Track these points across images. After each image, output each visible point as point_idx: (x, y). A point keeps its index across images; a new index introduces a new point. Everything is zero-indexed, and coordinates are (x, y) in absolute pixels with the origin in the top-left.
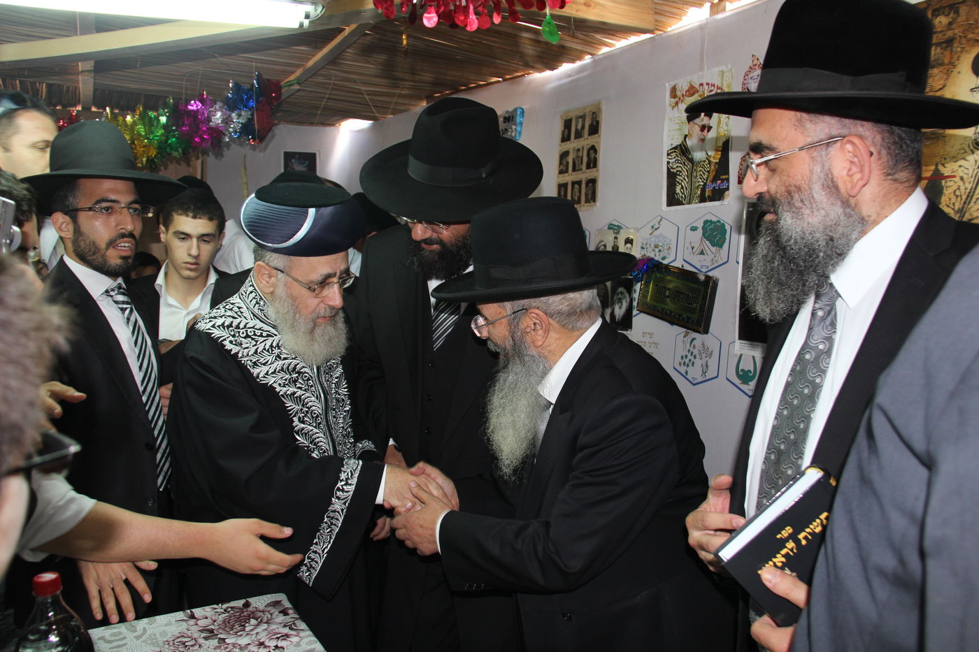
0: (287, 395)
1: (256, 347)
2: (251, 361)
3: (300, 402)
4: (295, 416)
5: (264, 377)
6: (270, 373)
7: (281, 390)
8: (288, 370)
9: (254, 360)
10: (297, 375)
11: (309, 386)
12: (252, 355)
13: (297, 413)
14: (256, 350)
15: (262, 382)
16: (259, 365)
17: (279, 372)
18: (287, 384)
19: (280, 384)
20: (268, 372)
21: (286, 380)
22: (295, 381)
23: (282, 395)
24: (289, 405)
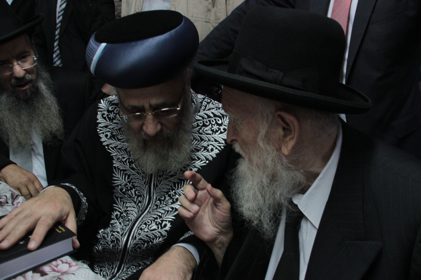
0: (118, 169)
1: (122, 126)
2: (112, 133)
5: (113, 148)
6: (118, 147)
7: (116, 164)
8: (130, 152)
9: (114, 134)
12: (116, 130)
14: (121, 128)
15: (109, 151)
16: (116, 138)
17: (123, 150)
18: (123, 162)
19: (118, 159)
20: (117, 146)
21: (124, 158)
22: (131, 163)
23: (115, 167)
24: (117, 176)
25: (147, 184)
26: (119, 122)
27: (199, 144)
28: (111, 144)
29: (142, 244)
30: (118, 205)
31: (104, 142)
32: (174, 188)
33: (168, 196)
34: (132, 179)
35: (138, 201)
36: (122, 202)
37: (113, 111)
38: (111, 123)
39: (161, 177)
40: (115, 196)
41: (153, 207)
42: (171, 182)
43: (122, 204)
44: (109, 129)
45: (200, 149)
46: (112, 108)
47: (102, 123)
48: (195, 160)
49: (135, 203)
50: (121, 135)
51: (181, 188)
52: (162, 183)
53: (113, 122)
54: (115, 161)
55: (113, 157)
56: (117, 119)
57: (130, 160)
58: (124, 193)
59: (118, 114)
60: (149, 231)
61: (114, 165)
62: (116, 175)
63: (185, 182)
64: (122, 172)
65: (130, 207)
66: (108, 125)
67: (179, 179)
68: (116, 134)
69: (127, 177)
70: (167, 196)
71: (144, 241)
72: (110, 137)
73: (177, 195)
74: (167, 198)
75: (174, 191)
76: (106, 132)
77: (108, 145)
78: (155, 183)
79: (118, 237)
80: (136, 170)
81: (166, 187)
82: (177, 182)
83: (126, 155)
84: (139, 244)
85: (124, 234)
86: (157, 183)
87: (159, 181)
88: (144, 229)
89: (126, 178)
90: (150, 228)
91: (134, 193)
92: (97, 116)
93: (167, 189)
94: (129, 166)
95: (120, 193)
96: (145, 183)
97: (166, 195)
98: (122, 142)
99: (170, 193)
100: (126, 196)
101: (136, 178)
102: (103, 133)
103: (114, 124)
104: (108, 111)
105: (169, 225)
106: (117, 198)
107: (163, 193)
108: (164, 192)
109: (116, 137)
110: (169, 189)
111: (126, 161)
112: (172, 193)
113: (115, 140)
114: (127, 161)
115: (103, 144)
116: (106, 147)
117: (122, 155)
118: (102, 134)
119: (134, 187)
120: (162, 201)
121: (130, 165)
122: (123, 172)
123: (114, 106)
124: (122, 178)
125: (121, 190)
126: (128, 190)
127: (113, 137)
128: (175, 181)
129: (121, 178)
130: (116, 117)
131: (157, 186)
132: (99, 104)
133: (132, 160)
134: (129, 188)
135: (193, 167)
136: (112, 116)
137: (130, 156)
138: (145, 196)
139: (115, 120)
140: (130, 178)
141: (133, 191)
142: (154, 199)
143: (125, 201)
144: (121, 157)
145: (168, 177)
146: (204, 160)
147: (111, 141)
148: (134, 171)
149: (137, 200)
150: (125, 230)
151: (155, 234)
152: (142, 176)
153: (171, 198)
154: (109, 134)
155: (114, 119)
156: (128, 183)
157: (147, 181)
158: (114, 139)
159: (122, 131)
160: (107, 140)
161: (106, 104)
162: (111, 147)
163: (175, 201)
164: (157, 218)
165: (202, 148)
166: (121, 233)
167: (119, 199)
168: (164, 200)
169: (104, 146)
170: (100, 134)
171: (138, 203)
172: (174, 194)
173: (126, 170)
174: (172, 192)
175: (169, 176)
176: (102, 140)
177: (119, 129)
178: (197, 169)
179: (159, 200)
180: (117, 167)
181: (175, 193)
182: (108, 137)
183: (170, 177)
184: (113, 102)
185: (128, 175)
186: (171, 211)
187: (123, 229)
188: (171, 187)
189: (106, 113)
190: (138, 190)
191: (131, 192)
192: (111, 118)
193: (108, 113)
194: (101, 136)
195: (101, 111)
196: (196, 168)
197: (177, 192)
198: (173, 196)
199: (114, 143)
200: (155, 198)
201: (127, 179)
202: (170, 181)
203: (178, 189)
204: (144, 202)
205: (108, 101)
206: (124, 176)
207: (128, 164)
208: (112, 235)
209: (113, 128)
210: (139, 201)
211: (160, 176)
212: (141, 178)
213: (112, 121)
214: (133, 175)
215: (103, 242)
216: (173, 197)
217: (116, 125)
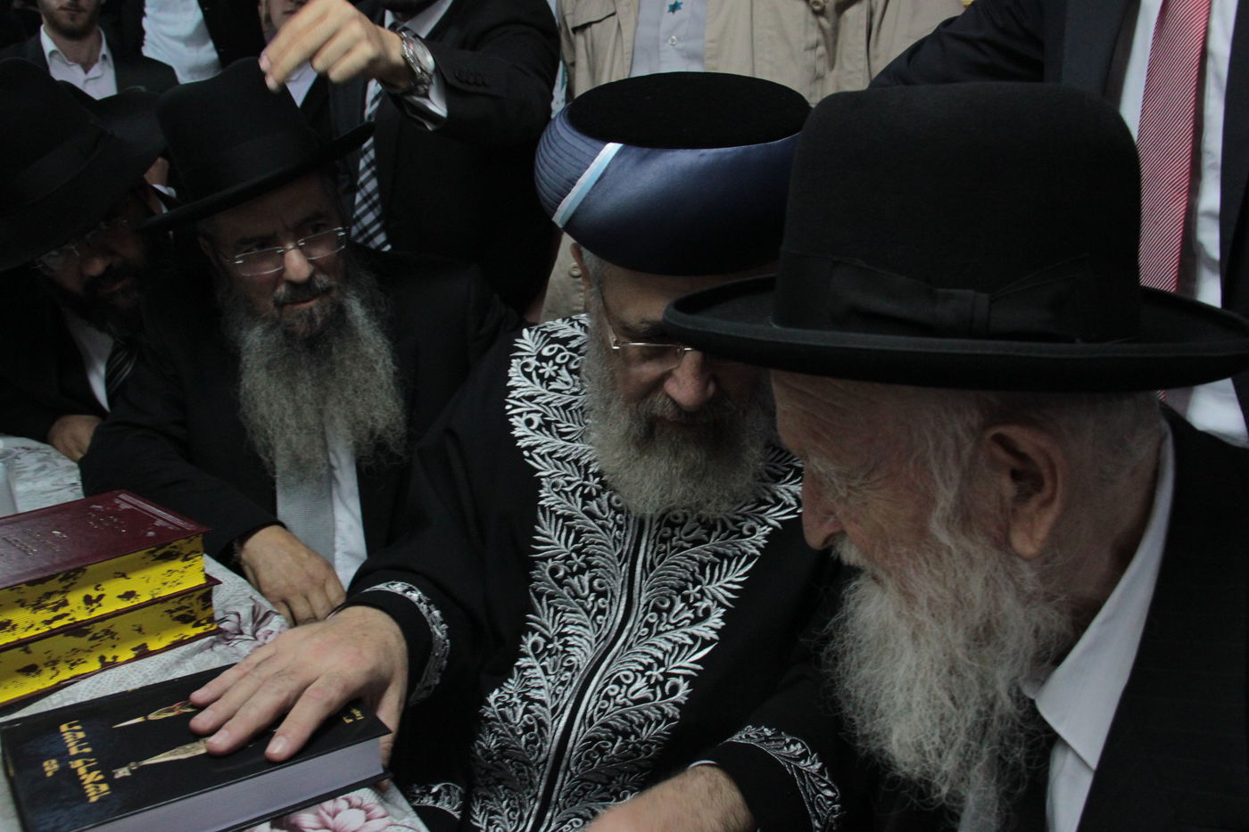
0: (551, 512)
1: (575, 398)
2: (545, 415)
3: (575, 541)
4: (545, 559)
5: (542, 457)
6: (558, 455)
7: (548, 498)
8: (587, 466)
10: (600, 487)
11: (615, 523)
12: (556, 408)
13: (553, 557)
14: (569, 405)
15: (531, 462)
16: (554, 430)
17: (569, 463)
18: (566, 493)
19: (555, 485)
21: (569, 483)
22: (587, 498)
24: (545, 532)
25: (625, 561)
26: (566, 387)
27: (780, 461)
28: (538, 445)
29: (609, 739)
30: (540, 617)
31: (521, 438)
32: (701, 577)
33: (682, 601)
34: (585, 546)
35: (595, 610)
36: (552, 610)
37: (553, 357)
38: (544, 391)
39: (666, 543)
40: (534, 590)
41: (639, 629)
42: (694, 559)
43: (551, 615)
44: (538, 404)
45: (782, 474)
46: (551, 350)
47: (519, 387)
48: (766, 503)
49: (588, 613)
50: (569, 422)
51: (718, 580)
52: (666, 560)
53: (550, 388)
54: (546, 492)
55: (542, 482)
56: (562, 381)
57: (586, 491)
58: (560, 583)
59: (564, 367)
60: (629, 703)
61: (541, 503)
62: (543, 528)
63: (734, 563)
64: (561, 521)
65: (572, 624)
66: (536, 394)
67: (716, 554)
68: (554, 419)
69: (572, 536)
70: (678, 599)
71: (616, 731)
72: (539, 428)
73: (707, 600)
74: (679, 606)
75: (699, 587)
76: (528, 412)
77: (530, 449)
78: (649, 558)
79: (543, 718)
80: (600, 519)
81: (677, 574)
82: (709, 561)
83: (575, 475)
84: (601, 739)
85: (559, 711)
86: (652, 560)
87: (658, 553)
88: (615, 697)
89: (571, 541)
90: (633, 694)
91: (586, 584)
92: (509, 371)
93: (681, 579)
94: (582, 507)
95: (548, 582)
96: (620, 556)
97: (674, 597)
98: (569, 441)
99: (686, 592)
100: (565, 592)
101: (598, 541)
102: (520, 415)
103: (552, 393)
104: (540, 358)
105: (684, 688)
106: (539, 596)
107: (669, 591)
108: (672, 588)
109: (553, 426)
110: (686, 580)
111: (574, 492)
112: (693, 591)
113: (551, 434)
114: (578, 494)
115: (518, 444)
116: (526, 453)
117: (566, 475)
118: (517, 418)
119: (590, 567)
120: (665, 615)
121: (584, 504)
122: (564, 521)
123: (557, 346)
124: (559, 539)
125: (554, 571)
126: (573, 575)
127: (546, 425)
128: (706, 559)
129: (555, 540)
130: (558, 375)
131: (652, 568)
132: (517, 340)
133: (590, 491)
134: (575, 568)
135: (759, 524)
136: (548, 369)
137: (586, 478)
138: (618, 594)
139: (555, 381)
140: (581, 540)
141: (586, 578)
142: (642, 606)
143: (560, 607)
144: (561, 481)
145: (685, 545)
146: (791, 505)
147: (540, 438)
148: (594, 522)
149: (593, 607)
150: (563, 697)
151: (646, 712)
152: (615, 537)
153: (690, 607)
154: (537, 419)
155: (552, 379)
156: (574, 555)
157: (625, 553)
158: (547, 433)
159: (571, 412)
160: (530, 433)
161: (537, 338)
162: (538, 454)
163: (701, 615)
164: (649, 667)
165: (790, 472)
166: (550, 707)
167: (544, 599)
168: (669, 610)
169: (521, 450)
170: (512, 416)
171: (597, 614)
172: (698, 596)
173: (570, 518)
174: (694, 587)
175: (688, 542)
176: (517, 433)
177: (565, 407)
178: (770, 529)
179: (655, 609)
180: (550, 507)
181: (702, 592)
182: (533, 427)
183: (692, 547)
184: (553, 336)
185: (576, 532)
186: (691, 647)
187: (557, 696)
188: (693, 574)
189: (533, 362)
190: (600, 577)
191: (580, 581)
192: (546, 376)
193: (538, 364)
194: (515, 424)
195: (521, 357)
196: (770, 526)
197: (707, 591)
198: (696, 600)
199: (546, 443)
200: (643, 601)
201: (572, 544)
202: (690, 558)
203: (710, 583)
204: (614, 612)
205: (543, 333)
206: (564, 534)
207: (579, 501)
208: (526, 711)
209: (548, 404)
210: (599, 609)
211: (663, 540)
212: (611, 544)
213: (548, 385)
214: (589, 532)
215: (501, 728)
216: (697, 604)
217: (558, 395)
